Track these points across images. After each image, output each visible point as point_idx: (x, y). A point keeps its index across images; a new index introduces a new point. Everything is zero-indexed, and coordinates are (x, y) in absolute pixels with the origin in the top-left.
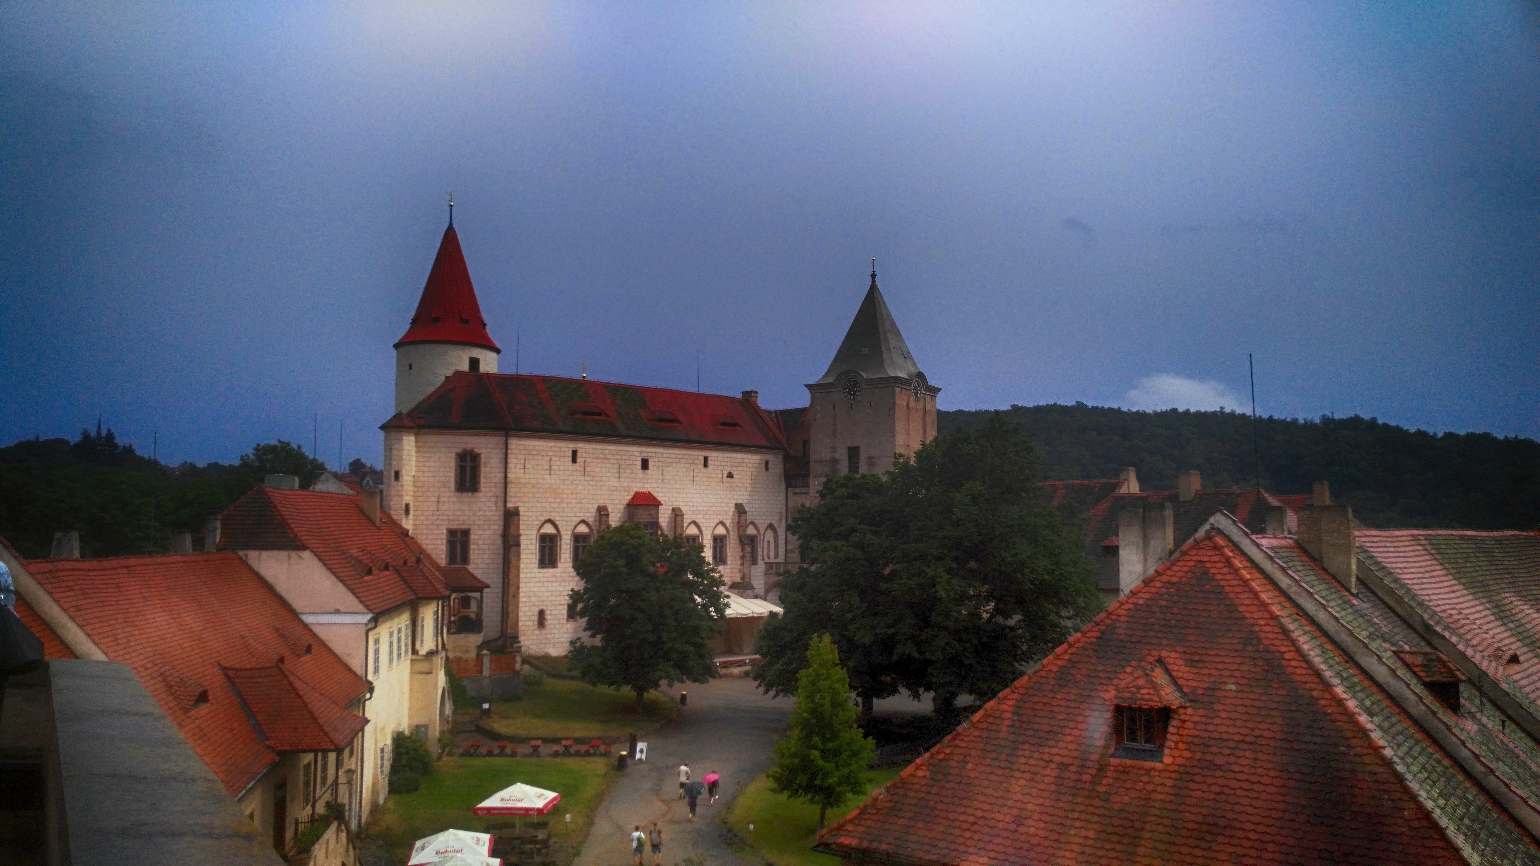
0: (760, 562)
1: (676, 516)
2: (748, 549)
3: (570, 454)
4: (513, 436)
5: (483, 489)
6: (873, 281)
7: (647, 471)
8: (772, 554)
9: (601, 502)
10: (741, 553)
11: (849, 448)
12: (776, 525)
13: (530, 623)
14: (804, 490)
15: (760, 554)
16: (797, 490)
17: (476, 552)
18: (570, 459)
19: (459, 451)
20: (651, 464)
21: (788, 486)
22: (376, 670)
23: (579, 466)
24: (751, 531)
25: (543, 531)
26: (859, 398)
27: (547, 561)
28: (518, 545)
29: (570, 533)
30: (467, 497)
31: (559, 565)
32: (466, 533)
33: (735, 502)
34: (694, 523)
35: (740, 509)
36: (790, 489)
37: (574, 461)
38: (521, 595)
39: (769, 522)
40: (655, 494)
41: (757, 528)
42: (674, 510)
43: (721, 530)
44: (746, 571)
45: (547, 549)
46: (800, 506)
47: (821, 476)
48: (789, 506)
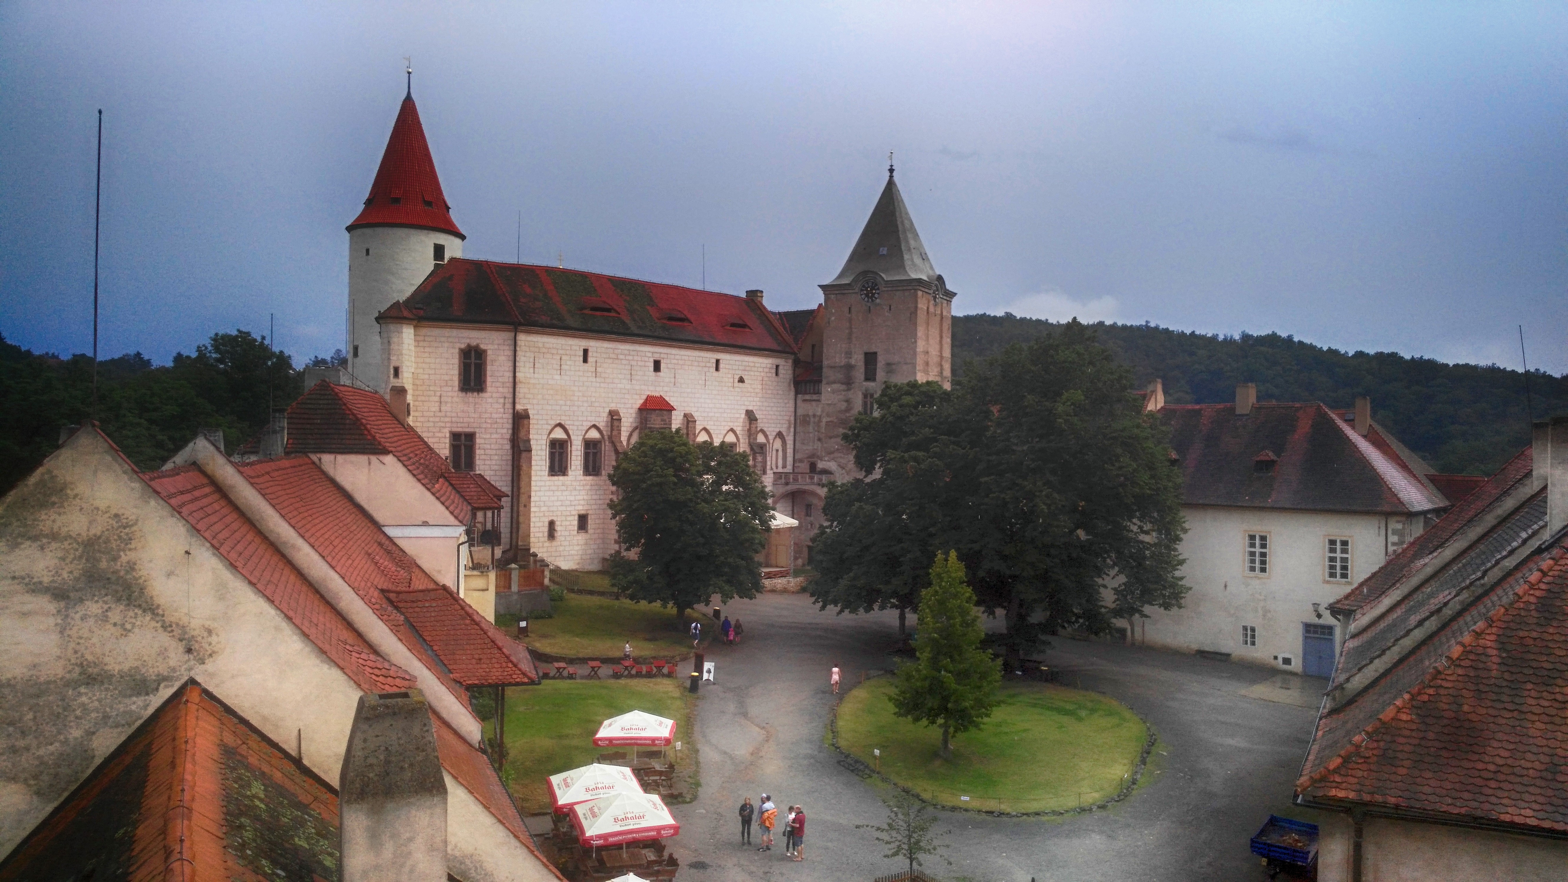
0: (769, 472)
1: (688, 422)
3: (581, 353)
4: (522, 332)
5: (489, 389)
6: (891, 177)
7: (658, 374)
8: (780, 464)
9: (613, 406)
10: (751, 463)
11: (866, 354)
12: (785, 434)
13: (541, 535)
14: (815, 397)
15: (769, 463)
16: (807, 397)
17: (483, 457)
18: (581, 359)
19: (463, 346)
20: (663, 366)
21: (797, 393)
23: (590, 366)
24: (761, 439)
25: (553, 436)
26: (878, 301)
27: (557, 468)
28: (529, 450)
29: (581, 437)
30: (472, 397)
31: (570, 473)
32: (470, 437)
33: (745, 408)
35: (751, 416)
36: (800, 396)
37: (585, 360)
38: (532, 504)
39: (778, 430)
40: (667, 399)
41: (766, 436)
42: (685, 415)
45: (557, 455)
46: (811, 413)
47: (834, 382)
48: (798, 414)
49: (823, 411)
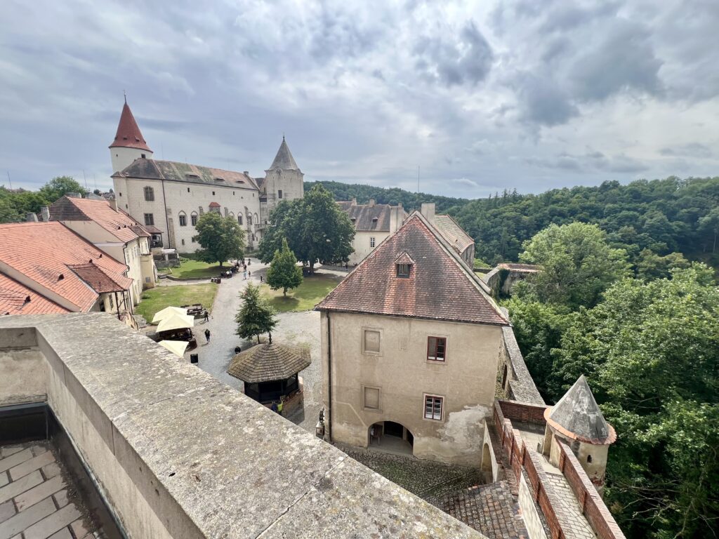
0: (253, 224)
2: (249, 220)
3: (187, 189)
4: (165, 182)
5: (156, 200)
6: (284, 139)
7: (214, 196)
9: (200, 205)
10: (247, 222)
11: (279, 191)
12: (257, 213)
13: (179, 243)
14: (265, 203)
15: (253, 221)
17: (156, 221)
19: (144, 186)
20: (215, 193)
21: (260, 202)
22: (129, 262)
23: (191, 193)
25: (180, 214)
26: (281, 175)
27: (183, 224)
28: (172, 219)
29: (190, 215)
30: (150, 202)
31: (187, 225)
32: (151, 215)
33: (244, 206)
34: (231, 212)
35: (246, 209)
38: (175, 235)
40: (218, 203)
41: (251, 214)
42: (225, 208)
43: (240, 215)
44: (249, 227)
45: (182, 220)
46: (264, 207)
47: (270, 199)
48: (261, 208)
49: (268, 207)
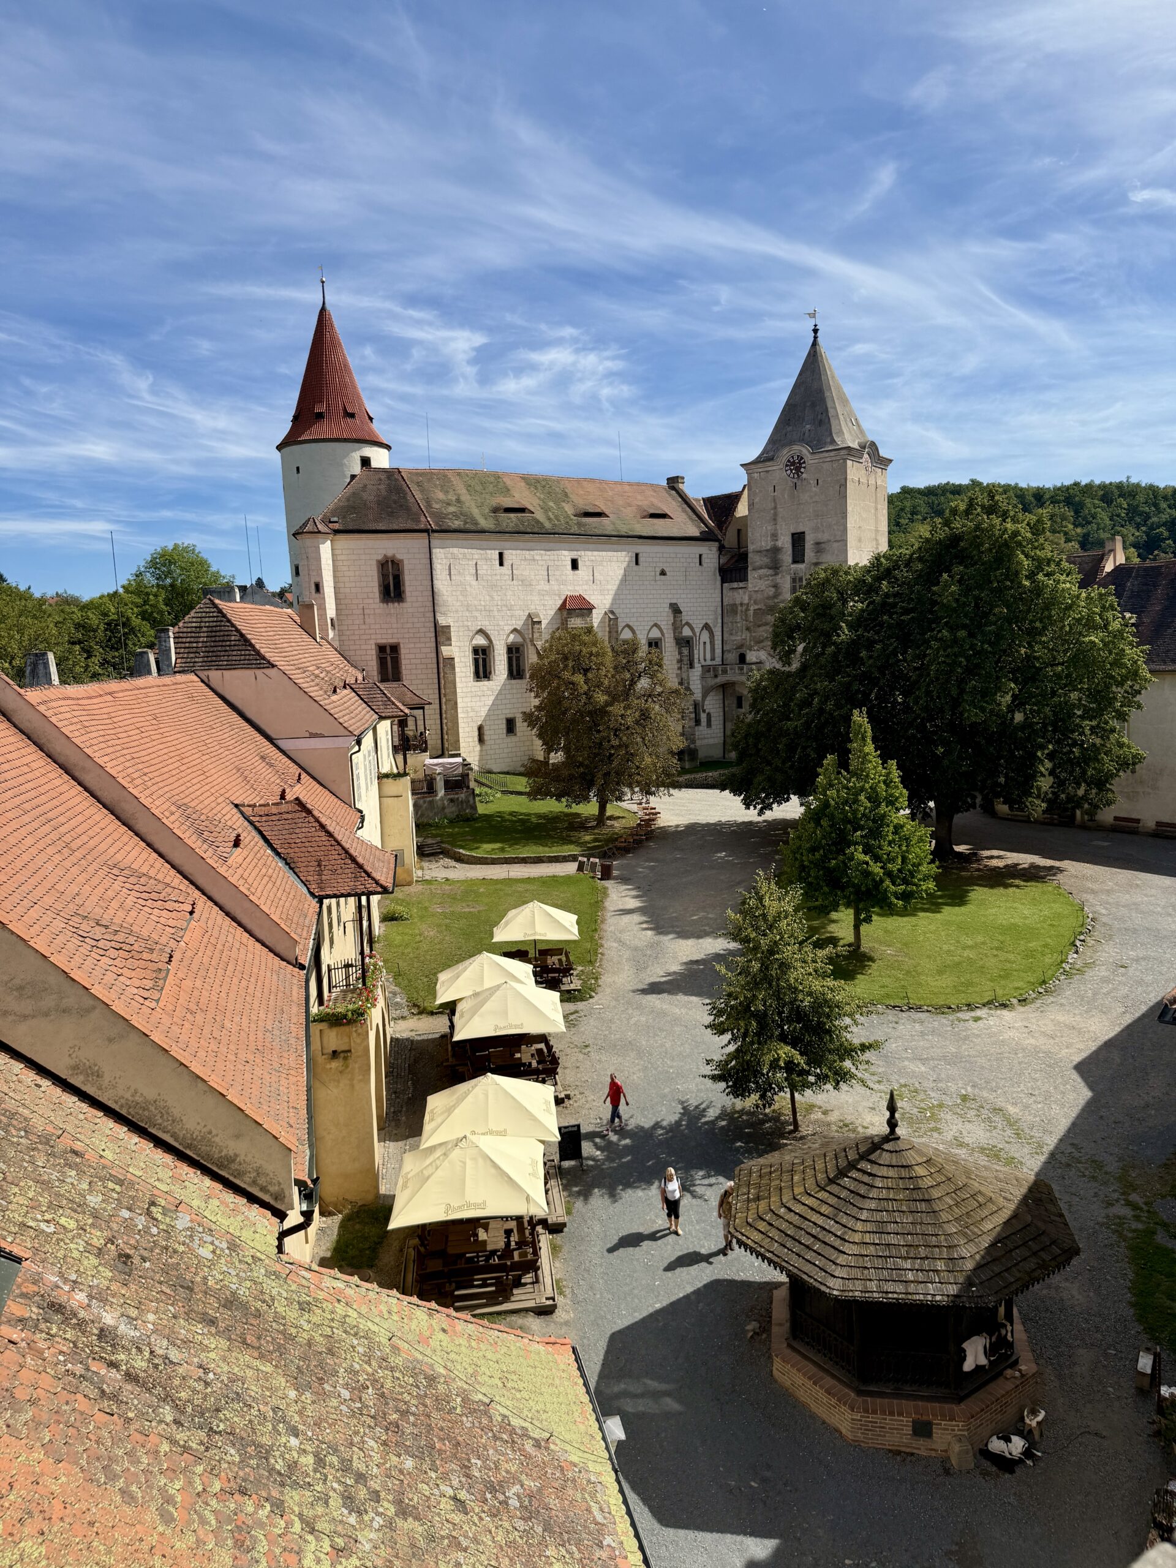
0: (696, 665)
1: (610, 620)
2: (685, 651)
3: (497, 556)
4: (436, 539)
5: (408, 599)
6: (815, 338)
7: (577, 572)
8: (708, 656)
9: (532, 609)
10: (678, 657)
11: (793, 535)
12: (712, 625)
13: (471, 739)
14: (741, 585)
15: (696, 656)
16: (735, 585)
17: (408, 667)
18: (497, 562)
19: (380, 557)
20: (580, 564)
21: (723, 581)
23: (506, 570)
24: (686, 632)
25: (475, 642)
26: (804, 476)
27: (482, 674)
28: (452, 658)
29: (503, 642)
30: (393, 607)
31: (494, 676)
32: (395, 648)
33: (669, 601)
34: (628, 626)
35: (676, 610)
36: (725, 585)
37: (501, 564)
38: (460, 710)
39: (704, 622)
40: (587, 597)
41: (692, 629)
42: (606, 613)
43: (655, 634)
44: (684, 676)
45: (481, 661)
46: (738, 602)
47: (761, 568)
48: (725, 604)
49: (750, 599)
